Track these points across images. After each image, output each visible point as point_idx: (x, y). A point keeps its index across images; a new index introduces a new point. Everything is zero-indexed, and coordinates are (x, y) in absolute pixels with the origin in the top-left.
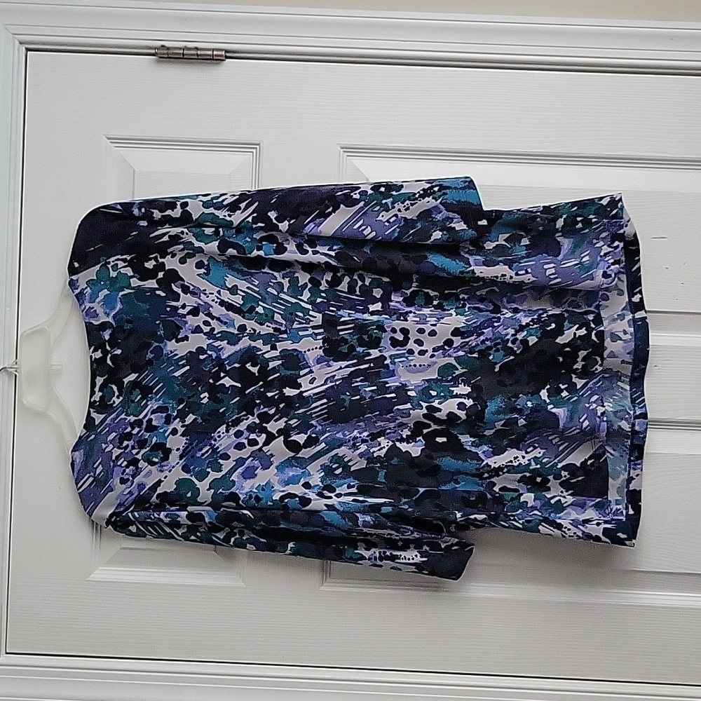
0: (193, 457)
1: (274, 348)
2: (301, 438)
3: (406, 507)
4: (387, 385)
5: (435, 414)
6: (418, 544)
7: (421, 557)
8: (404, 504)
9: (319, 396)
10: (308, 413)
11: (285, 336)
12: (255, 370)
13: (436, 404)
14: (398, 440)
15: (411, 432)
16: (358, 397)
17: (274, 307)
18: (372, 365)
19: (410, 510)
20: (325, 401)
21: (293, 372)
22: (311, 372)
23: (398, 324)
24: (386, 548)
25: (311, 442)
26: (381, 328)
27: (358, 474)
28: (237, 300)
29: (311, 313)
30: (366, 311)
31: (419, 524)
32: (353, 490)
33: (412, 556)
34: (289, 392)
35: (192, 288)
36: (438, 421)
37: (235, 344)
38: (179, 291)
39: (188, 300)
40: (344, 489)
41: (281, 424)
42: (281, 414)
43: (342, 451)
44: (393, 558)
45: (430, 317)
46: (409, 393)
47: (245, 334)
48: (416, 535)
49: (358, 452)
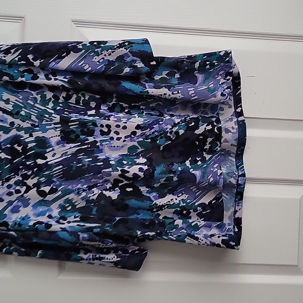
1: (31, 135)
2: (47, 189)
3: (108, 228)
4: (98, 158)
5: (126, 174)
6: (115, 250)
7: (117, 258)
8: (107, 227)
9: (58, 164)
11: (38, 129)
12: (19, 148)
13: (126, 168)
14: (104, 190)
15: (112, 185)
16: (81, 165)
17: (32, 111)
18: (89, 146)
19: (111, 230)
20: (61, 167)
22: (53, 150)
23: (105, 122)
24: (96, 253)
25: (53, 191)
28: (9, 107)
29: (53, 115)
30: (85, 114)
31: (116, 238)
32: (78, 219)
33: (112, 257)
34: (40, 161)
36: (127, 179)
40: (71, 219)
41: (35, 180)
43: (71, 196)
44: (100, 259)
45: (123, 118)
46: (111, 162)
47: (14, 127)
48: (114, 245)
49: (81, 197)
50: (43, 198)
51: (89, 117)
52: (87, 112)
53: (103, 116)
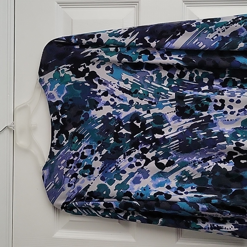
0: (106, 172)
1: (149, 112)
2: (165, 162)
3: (225, 199)
4: (212, 132)
5: (240, 147)
9: (174, 138)
10: (168, 148)
11: (155, 106)
12: (139, 125)
13: (241, 141)
14: (219, 162)
16: (196, 138)
18: (203, 120)
19: (228, 201)
20: (178, 141)
21: (160, 125)
22: (170, 125)
23: (219, 97)
26: (209, 99)
27: (196, 181)
28: (128, 87)
29: (169, 92)
30: (199, 90)
34: (157, 136)
35: (104, 81)
37: (127, 111)
38: (97, 83)
39: (102, 88)
40: (189, 189)
41: (154, 154)
42: (154, 148)
43: (188, 168)
45: (236, 93)
46: (225, 136)
47: (133, 105)
48: (232, 215)
50: (161, 170)
51: (203, 93)
52: (201, 88)
53: (216, 91)
